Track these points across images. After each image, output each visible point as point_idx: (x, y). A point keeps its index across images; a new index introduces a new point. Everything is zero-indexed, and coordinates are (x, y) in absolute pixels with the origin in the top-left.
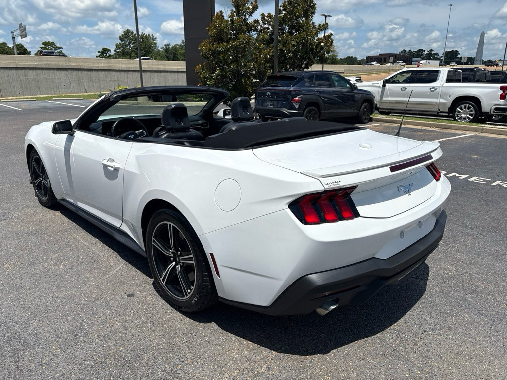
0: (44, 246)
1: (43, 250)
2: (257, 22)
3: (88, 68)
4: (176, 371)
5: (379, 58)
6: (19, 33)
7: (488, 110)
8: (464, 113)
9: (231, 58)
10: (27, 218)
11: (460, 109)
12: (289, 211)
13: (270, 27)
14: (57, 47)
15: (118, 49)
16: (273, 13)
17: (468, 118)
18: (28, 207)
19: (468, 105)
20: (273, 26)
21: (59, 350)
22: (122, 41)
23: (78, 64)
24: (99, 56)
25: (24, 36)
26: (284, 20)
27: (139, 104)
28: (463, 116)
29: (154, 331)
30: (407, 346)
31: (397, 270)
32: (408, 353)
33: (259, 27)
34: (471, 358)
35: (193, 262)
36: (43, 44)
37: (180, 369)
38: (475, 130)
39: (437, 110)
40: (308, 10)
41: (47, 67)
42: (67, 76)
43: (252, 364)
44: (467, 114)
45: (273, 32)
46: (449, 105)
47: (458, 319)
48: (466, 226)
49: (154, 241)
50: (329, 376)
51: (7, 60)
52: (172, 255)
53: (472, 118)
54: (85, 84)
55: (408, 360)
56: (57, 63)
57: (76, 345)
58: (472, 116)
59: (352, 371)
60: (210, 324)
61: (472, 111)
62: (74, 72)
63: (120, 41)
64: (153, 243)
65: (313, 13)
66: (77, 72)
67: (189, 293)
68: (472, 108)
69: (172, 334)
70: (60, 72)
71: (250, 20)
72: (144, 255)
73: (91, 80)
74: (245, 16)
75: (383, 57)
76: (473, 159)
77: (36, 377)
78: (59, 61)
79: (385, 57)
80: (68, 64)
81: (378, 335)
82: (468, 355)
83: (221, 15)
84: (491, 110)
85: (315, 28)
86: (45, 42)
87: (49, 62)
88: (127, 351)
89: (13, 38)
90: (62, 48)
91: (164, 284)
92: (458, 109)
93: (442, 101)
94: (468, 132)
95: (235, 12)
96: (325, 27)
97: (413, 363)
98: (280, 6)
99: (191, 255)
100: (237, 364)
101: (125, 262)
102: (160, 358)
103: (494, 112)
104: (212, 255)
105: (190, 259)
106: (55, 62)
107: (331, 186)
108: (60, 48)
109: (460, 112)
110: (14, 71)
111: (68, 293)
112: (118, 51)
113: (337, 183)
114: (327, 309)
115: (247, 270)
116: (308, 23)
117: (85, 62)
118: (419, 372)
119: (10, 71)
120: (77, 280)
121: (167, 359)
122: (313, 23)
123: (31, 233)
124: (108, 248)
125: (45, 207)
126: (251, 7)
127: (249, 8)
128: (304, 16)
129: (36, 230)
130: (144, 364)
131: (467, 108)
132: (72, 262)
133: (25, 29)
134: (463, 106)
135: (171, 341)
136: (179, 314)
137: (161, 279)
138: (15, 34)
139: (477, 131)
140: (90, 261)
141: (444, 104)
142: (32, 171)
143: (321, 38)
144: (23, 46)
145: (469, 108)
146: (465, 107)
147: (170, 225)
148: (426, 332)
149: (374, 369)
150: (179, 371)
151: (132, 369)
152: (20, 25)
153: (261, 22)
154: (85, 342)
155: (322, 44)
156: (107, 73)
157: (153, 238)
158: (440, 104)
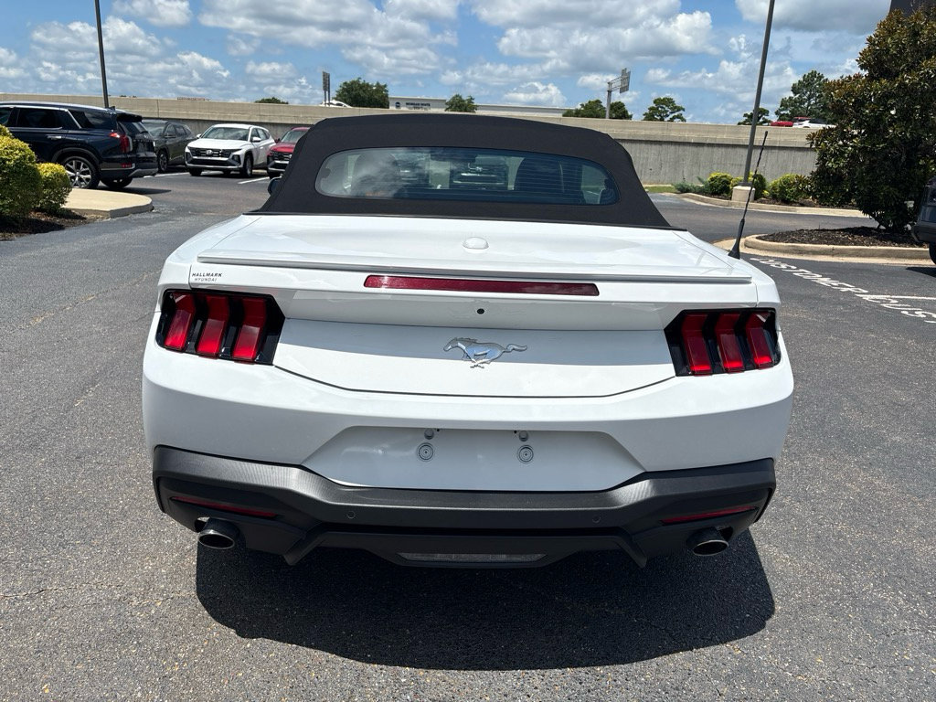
3: (697, 141)
6: (618, 84)
9: (893, 112)
14: (676, 107)
15: (783, 110)
22: (795, 94)
23: (681, 134)
24: (744, 123)
25: (624, 89)
27: (732, 204)
36: (654, 102)
41: (631, 138)
42: (659, 154)
54: (685, 170)
56: (648, 132)
62: (672, 148)
63: (792, 95)
66: (677, 147)
70: (649, 146)
73: (696, 163)
78: (651, 129)
80: (665, 133)
86: (659, 99)
89: (610, 92)
106: (645, 130)
112: (782, 113)
117: (693, 131)
133: (629, 78)
138: (613, 86)
144: (623, 106)
152: (624, 71)
156: (730, 150)
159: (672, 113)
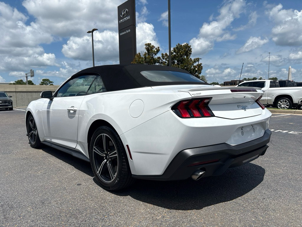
0: (30, 164)
1: (29, 166)
2: (159, 58)
4: (104, 219)
5: (231, 83)
6: (30, 74)
7: (297, 102)
8: (283, 104)
10: (22, 153)
11: (280, 102)
12: (171, 111)
13: (167, 62)
14: (50, 82)
16: (168, 54)
17: (286, 107)
18: (24, 148)
19: (284, 100)
20: (168, 61)
21: (32, 210)
25: (32, 76)
26: (174, 57)
28: (283, 106)
29: (92, 200)
30: (253, 206)
31: (241, 152)
32: (254, 209)
33: (161, 61)
34: (295, 211)
35: (117, 155)
36: (43, 80)
37: (106, 218)
38: (291, 112)
39: (267, 103)
40: (187, 52)
43: (153, 215)
44: (285, 105)
45: (169, 64)
46: (273, 100)
47: (286, 193)
48: (288, 152)
49: (95, 149)
50: (202, 220)
51: (22, 87)
52: (105, 155)
53: (288, 107)
55: (254, 212)
56: (49, 89)
57: (42, 207)
58: (288, 106)
59: (217, 218)
60: (127, 197)
61: (287, 103)
64: (94, 150)
65: (190, 54)
67: (114, 177)
68: (287, 102)
69: (103, 201)
71: (156, 57)
72: (89, 161)
74: (153, 55)
75: (233, 82)
76: (291, 124)
77: (16, 222)
79: (234, 82)
81: (234, 200)
82: (293, 210)
83: (140, 55)
84: (299, 102)
85: (192, 61)
87: (45, 88)
88: (74, 210)
89: (27, 77)
90: (53, 82)
91: (99, 175)
92: (279, 102)
93: (269, 98)
94: (287, 114)
95: (147, 53)
96: (198, 60)
97: (257, 214)
98: (172, 50)
99: (115, 150)
100: (143, 215)
101: (77, 170)
102: (94, 212)
103: (301, 103)
104: (127, 146)
105: (115, 153)
107: (196, 96)
108: (52, 82)
109: (280, 104)
110: (25, 94)
111: (41, 184)
113: (199, 94)
114: (197, 175)
115: (148, 152)
116: (188, 58)
118: (261, 218)
119: (23, 94)
120: (47, 178)
121: (98, 213)
122: (191, 59)
123: (24, 159)
124: (68, 164)
125: (33, 148)
126: (156, 50)
127: (154, 51)
128: (185, 55)
129: (27, 158)
130: (84, 216)
131: (284, 101)
132: (46, 171)
133: (33, 72)
134: (282, 100)
135: (102, 205)
136: (108, 192)
137: (98, 172)
138: (28, 75)
139: (292, 113)
140: (57, 170)
141: (270, 100)
142: (28, 128)
143: (195, 66)
144: (32, 81)
145: (286, 102)
146: (283, 101)
147: (104, 135)
148: (265, 199)
149: (232, 217)
150: (105, 219)
151: (76, 218)
152: (31, 70)
153: (162, 58)
154: (48, 206)
155: (196, 69)
157: (94, 147)
158: (268, 100)
159: (49, 83)
